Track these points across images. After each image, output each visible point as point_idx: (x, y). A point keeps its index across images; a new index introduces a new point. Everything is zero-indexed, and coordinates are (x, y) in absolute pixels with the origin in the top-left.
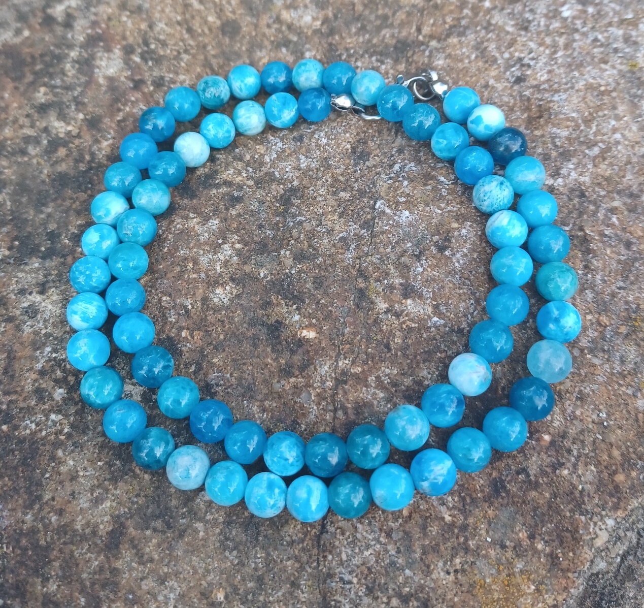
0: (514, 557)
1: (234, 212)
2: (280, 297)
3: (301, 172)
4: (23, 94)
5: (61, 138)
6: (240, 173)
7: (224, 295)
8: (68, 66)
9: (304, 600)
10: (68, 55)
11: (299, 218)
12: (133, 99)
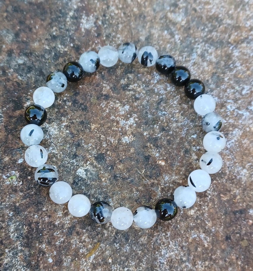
0: (229, 265)
1: (136, 104)
2: (152, 145)
3: (167, 92)
4: (45, 28)
5: (61, 54)
6: (140, 87)
7: (128, 140)
8: (68, 19)
9: (143, 267)
10: (68, 14)
11: (163, 112)
12: (96, 42)
